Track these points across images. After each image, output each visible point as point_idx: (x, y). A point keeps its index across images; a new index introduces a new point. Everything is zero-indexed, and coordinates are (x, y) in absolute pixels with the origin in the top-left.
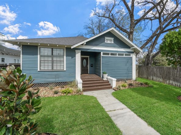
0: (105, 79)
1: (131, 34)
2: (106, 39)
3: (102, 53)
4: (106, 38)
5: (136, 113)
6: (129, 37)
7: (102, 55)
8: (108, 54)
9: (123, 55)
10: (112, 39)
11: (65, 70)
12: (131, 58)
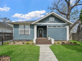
0: (49, 39)
1: (68, 15)
4: (50, 18)
5: (56, 56)
6: (67, 17)
7: (47, 27)
8: (51, 26)
9: (60, 26)
10: (54, 18)
11: (30, 34)
12: (66, 28)
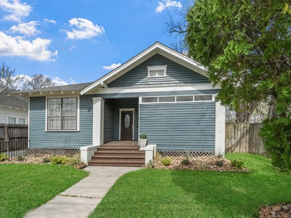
2: (150, 71)
3: (140, 99)
4: (150, 68)
7: (140, 102)
8: (155, 100)
9: (190, 98)
10: (164, 68)
11: (78, 130)
12: (214, 104)
